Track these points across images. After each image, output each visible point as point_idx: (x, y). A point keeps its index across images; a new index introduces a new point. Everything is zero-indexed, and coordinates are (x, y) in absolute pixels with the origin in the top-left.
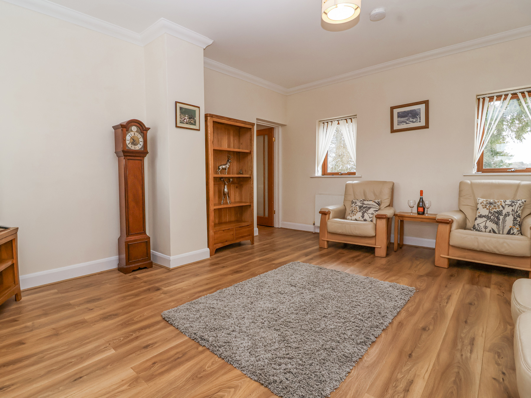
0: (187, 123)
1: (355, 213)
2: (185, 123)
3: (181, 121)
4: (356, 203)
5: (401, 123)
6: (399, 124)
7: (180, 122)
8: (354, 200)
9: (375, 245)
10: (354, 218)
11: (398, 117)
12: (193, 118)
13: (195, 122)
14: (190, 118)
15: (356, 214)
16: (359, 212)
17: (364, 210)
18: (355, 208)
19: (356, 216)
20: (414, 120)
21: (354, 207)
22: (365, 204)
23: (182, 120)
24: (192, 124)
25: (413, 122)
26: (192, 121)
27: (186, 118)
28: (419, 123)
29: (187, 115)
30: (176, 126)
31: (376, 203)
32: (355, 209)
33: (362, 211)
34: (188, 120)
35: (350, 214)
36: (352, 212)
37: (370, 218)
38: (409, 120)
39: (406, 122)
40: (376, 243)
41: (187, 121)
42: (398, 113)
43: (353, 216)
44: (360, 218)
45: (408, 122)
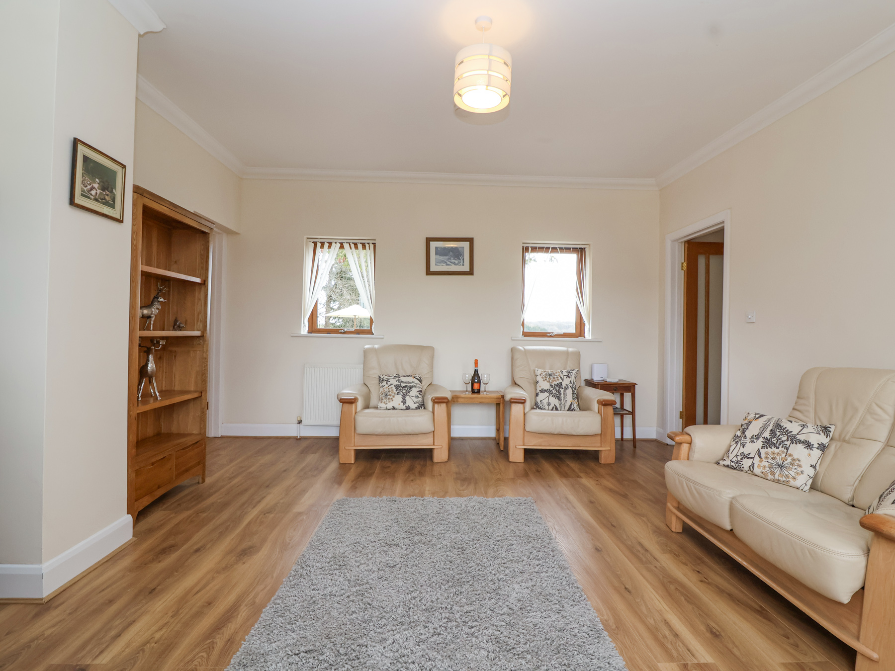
0: (96, 200)
1: (391, 397)
2: (92, 197)
3: (83, 191)
4: (387, 381)
5: (440, 263)
6: (437, 264)
7: (82, 195)
8: (384, 376)
9: (434, 445)
10: (390, 406)
11: (436, 254)
12: (110, 189)
13: (114, 200)
14: (103, 189)
15: (393, 399)
16: (398, 394)
17: (404, 392)
18: (389, 389)
19: (394, 401)
20: (457, 262)
21: (386, 388)
22: (403, 382)
23: (85, 189)
24: (106, 203)
25: (454, 263)
26: (107, 195)
27: (96, 186)
28: (461, 266)
29: (97, 180)
30: (72, 202)
31: (417, 379)
32: (389, 391)
33: (401, 393)
34: (99, 191)
35: (382, 400)
36: (386, 395)
37: (415, 403)
38: (450, 260)
39: (446, 262)
40: (434, 442)
41: (96, 193)
42: (436, 248)
43: (389, 402)
44: (400, 404)
45: (448, 263)
